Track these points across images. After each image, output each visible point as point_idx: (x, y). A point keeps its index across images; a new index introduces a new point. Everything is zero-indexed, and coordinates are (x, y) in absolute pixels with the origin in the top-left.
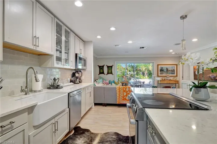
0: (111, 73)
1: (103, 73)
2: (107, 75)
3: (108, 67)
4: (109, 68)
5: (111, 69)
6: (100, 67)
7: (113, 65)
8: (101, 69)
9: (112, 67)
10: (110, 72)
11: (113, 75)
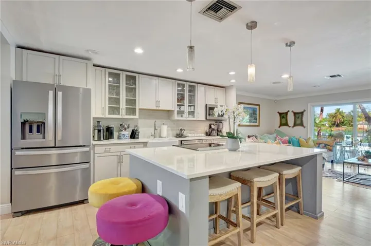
0: (302, 124)
1: (286, 124)
2: (293, 127)
3: (295, 114)
4: (297, 115)
5: (300, 117)
6: (280, 114)
7: (304, 111)
8: (283, 117)
9: (302, 113)
10: (298, 122)
11: (305, 127)
